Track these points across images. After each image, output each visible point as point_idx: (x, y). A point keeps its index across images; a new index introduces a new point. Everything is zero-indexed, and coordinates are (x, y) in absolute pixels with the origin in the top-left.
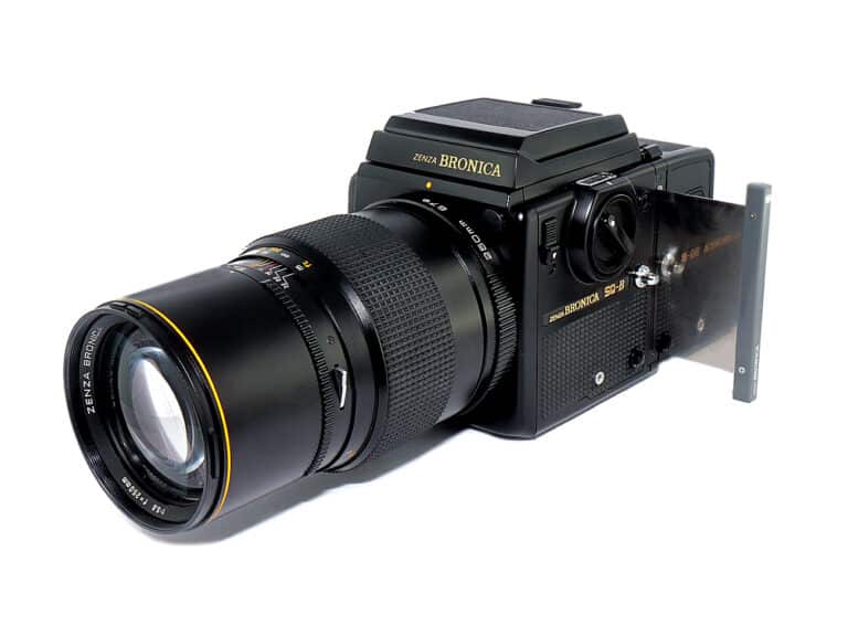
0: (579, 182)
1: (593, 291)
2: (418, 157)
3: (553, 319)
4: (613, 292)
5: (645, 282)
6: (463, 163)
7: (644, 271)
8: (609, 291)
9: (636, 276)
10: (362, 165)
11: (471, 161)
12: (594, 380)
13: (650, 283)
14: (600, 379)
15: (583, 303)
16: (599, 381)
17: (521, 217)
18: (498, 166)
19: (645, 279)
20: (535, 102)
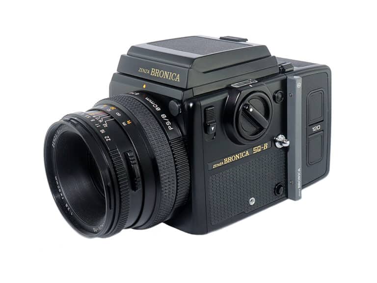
0: (232, 85)
1: (245, 150)
2: (141, 70)
3: (215, 166)
4: (260, 150)
5: (281, 145)
6: (162, 73)
7: (281, 138)
8: (257, 150)
9: (275, 141)
10: (114, 74)
11: (166, 72)
12: (248, 202)
13: (285, 145)
14: (252, 201)
15: (237, 157)
16: (252, 203)
17: (191, 105)
18: (178, 75)
19: (281, 143)
20: (221, 38)
